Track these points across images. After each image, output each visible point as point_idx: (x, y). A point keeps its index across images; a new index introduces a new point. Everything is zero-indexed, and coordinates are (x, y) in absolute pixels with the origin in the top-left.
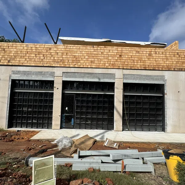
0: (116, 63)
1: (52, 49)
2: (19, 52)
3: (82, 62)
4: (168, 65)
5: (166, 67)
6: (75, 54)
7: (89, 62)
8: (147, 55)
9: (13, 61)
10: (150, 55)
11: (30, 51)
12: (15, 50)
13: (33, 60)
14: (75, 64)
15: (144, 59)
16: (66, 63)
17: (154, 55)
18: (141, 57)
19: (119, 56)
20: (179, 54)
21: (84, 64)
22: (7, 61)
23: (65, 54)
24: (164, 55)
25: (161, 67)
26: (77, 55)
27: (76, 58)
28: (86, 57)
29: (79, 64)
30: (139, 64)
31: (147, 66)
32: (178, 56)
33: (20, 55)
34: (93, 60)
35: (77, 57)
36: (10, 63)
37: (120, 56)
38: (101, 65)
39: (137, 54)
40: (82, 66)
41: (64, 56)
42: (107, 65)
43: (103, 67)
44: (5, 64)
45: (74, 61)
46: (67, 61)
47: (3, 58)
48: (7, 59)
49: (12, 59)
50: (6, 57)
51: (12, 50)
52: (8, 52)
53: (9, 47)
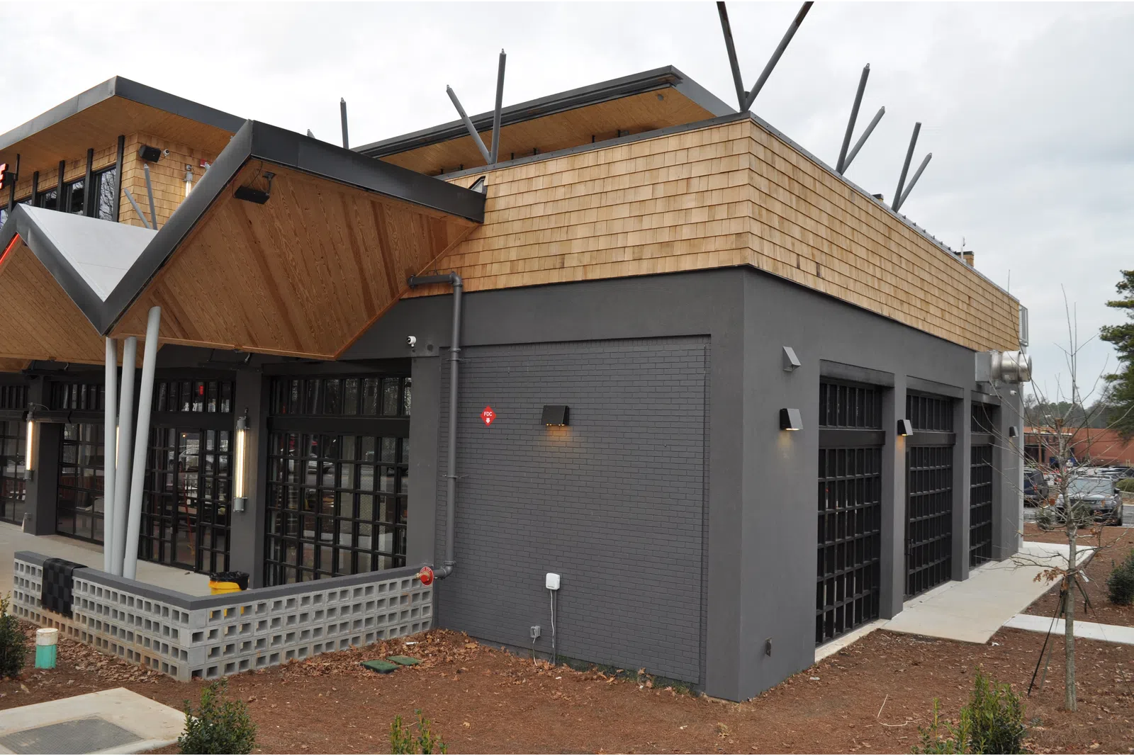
0: (966, 325)
3: (931, 309)
6: (923, 275)
7: (938, 313)
9: (827, 274)
10: (993, 305)
12: (828, 208)
13: (864, 278)
14: (925, 320)
15: (988, 319)
16: (913, 312)
18: (985, 311)
20: (1011, 311)
21: (935, 321)
22: (813, 269)
27: (925, 293)
28: (936, 292)
29: (929, 318)
31: (991, 344)
33: (840, 241)
34: (943, 307)
35: (926, 287)
36: (821, 281)
37: (969, 299)
39: (983, 300)
40: (932, 330)
41: (909, 278)
42: (957, 331)
43: (954, 339)
44: (811, 283)
45: (923, 306)
46: (913, 301)
47: (805, 248)
48: (813, 257)
49: (824, 258)
50: (811, 240)
51: (821, 204)
52: (814, 213)
53: (815, 186)
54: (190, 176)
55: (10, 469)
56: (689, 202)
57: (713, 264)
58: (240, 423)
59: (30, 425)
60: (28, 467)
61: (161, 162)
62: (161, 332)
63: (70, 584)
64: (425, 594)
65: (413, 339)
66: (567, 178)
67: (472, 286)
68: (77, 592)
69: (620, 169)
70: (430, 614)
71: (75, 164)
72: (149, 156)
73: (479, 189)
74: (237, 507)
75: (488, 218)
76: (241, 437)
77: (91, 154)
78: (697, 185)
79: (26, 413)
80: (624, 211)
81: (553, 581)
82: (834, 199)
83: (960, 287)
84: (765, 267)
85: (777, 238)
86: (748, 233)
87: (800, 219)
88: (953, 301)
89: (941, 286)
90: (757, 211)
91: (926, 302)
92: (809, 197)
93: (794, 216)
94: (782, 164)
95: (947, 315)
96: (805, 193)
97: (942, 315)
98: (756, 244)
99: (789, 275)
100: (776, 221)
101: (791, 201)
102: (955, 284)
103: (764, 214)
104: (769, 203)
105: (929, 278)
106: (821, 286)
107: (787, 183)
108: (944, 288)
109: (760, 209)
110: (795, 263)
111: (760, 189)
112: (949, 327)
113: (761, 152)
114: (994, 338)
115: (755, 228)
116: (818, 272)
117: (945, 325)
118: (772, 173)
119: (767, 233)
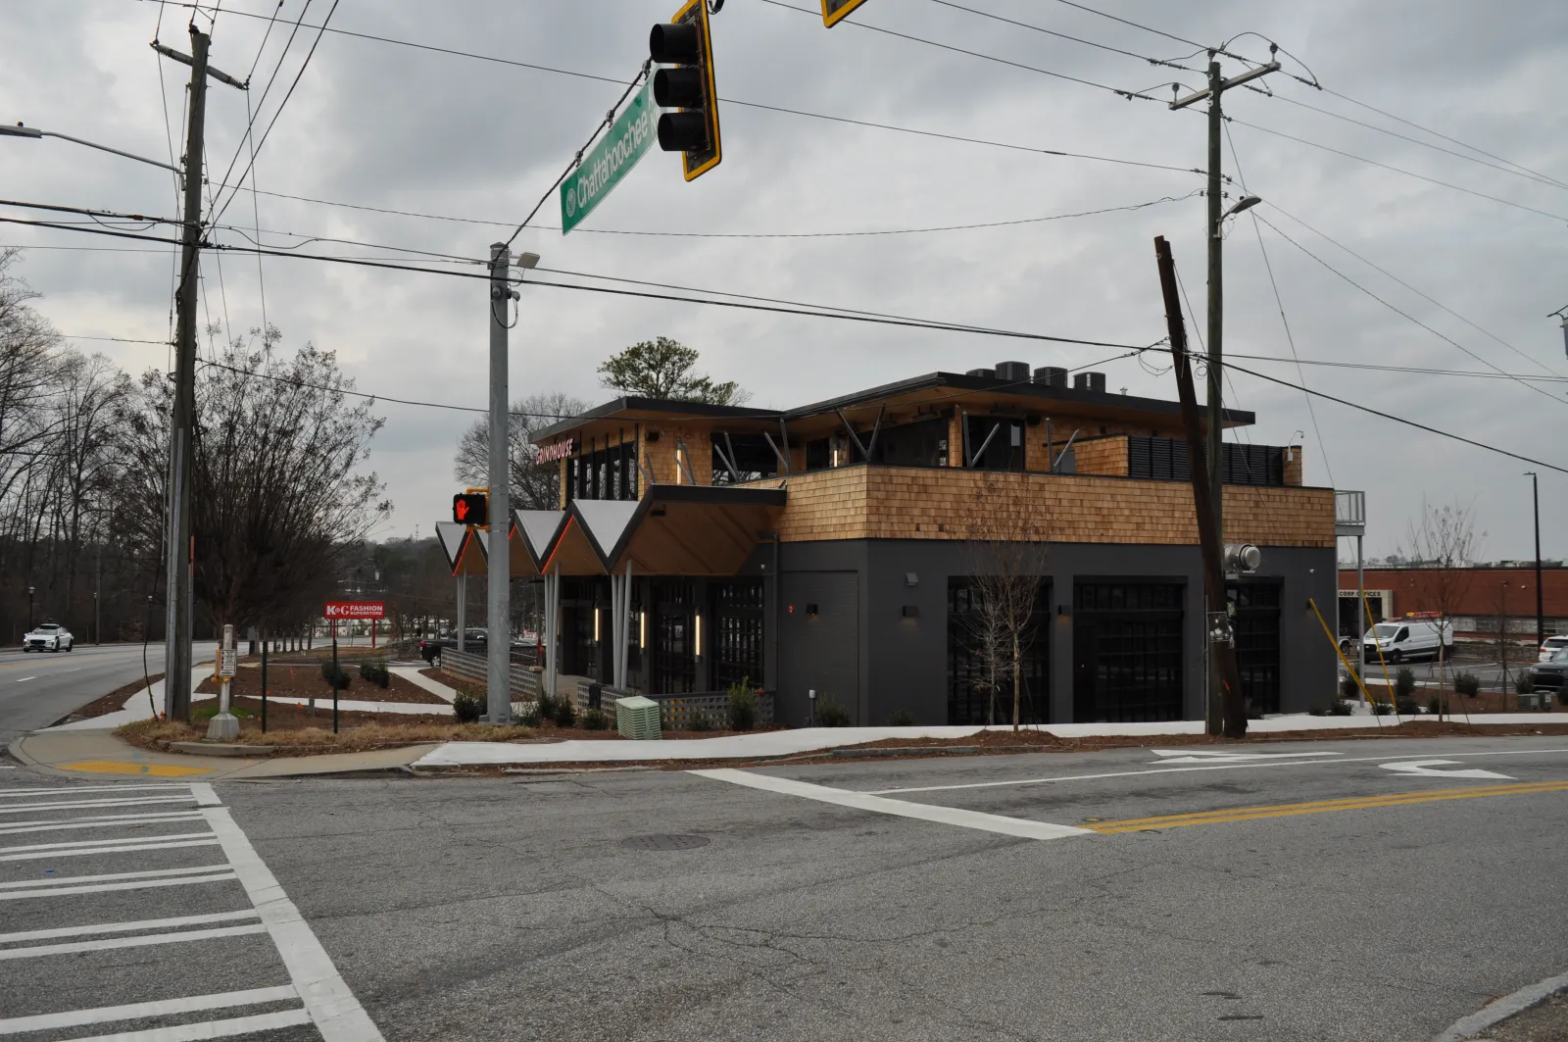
0: (1190, 528)
1: (1047, 487)
2: (966, 499)
3: (1115, 526)
4: (1290, 532)
5: (1287, 538)
6: (1099, 504)
7: (1131, 526)
8: (1252, 504)
9: (952, 528)
10: (1257, 503)
12: (954, 490)
13: (1002, 523)
14: (1102, 535)
15: (1244, 517)
16: (1081, 532)
17: (1264, 505)
18: (1238, 510)
20: (1312, 501)
22: (935, 528)
23: (1078, 503)
24: (1283, 506)
25: (1278, 537)
26: (1105, 505)
27: (1104, 516)
28: (1126, 512)
29: (1111, 533)
30: (1236, 530)
31: (1256, 536)
32: (1309, 507)
33: (969, 506)
34: (1140, 521)
35: (1105, 512)
36: (945, 533)
38: (1158, 534)
40: (1117, 540)
41: (1076, 510)
42: (1171, 534)
43: (1163, 541)
44: (932, 536)
45: (1100, 526)
46: (1082, 525)
47: (925, 518)
48: (935, 522)
49: (948, 520)
50: (933, 513)
51: (945, 490)
52: (936, 497)
53: (937, 482)
54: (679, 445)
55: (589, 642)
56: (850, 505)
57: (856, 537)
58: (697, 611)
59: (597, 611)
60: (597, 639)
61: (660, 439)
62: (633, 570)
63: (599, 694)
64: (769, 704)
65: (763, 566)
66: (813, 486)
67: (784, 539)
68: (603, 698)
69: (829, 484)
70: (772, 715)
71: (614, 438)
72: (652, 438)
73: (783, 488)
74: (696, 661)
75: (788, 503)
76: (698, 618)
77: (622, 432)
78: (853, 496)
79: (593, 605)
80: (830, 506)
81: (812, 693)
82: (961, 483)
83: (1176, 501)
84: (882, 536)
85: (895, 519)
86: (868, 522)
87: (921, 504)
88: (1161, 514)
89: (1137, 507)
90: (874, 510)
91: (1105, 522)
92: (930, 490)
93: (912, 504)
94: (900, 480)
95: (1147, 527)
96: (925, 488)
97: (1139, 526)
98: (874, 527)
99: (908, 537)
100: (894, 511)
101: (910, 496)
102: (1166, 500)
103: (882, 509)
104: (887, 503)
105: (1111, 505)
106: (945, 536)
107: (905, 488)
108: (1142, 507)
109: (878, 508)
110: (914, 529)
111: (877, 498)
112: (1151, 534)
113: (879, 480)
114: (1260, 531)
115: (874, 518)
116: (941, 529)
117: (1145, 534)
118: (890, 488)
119: (884, 518)
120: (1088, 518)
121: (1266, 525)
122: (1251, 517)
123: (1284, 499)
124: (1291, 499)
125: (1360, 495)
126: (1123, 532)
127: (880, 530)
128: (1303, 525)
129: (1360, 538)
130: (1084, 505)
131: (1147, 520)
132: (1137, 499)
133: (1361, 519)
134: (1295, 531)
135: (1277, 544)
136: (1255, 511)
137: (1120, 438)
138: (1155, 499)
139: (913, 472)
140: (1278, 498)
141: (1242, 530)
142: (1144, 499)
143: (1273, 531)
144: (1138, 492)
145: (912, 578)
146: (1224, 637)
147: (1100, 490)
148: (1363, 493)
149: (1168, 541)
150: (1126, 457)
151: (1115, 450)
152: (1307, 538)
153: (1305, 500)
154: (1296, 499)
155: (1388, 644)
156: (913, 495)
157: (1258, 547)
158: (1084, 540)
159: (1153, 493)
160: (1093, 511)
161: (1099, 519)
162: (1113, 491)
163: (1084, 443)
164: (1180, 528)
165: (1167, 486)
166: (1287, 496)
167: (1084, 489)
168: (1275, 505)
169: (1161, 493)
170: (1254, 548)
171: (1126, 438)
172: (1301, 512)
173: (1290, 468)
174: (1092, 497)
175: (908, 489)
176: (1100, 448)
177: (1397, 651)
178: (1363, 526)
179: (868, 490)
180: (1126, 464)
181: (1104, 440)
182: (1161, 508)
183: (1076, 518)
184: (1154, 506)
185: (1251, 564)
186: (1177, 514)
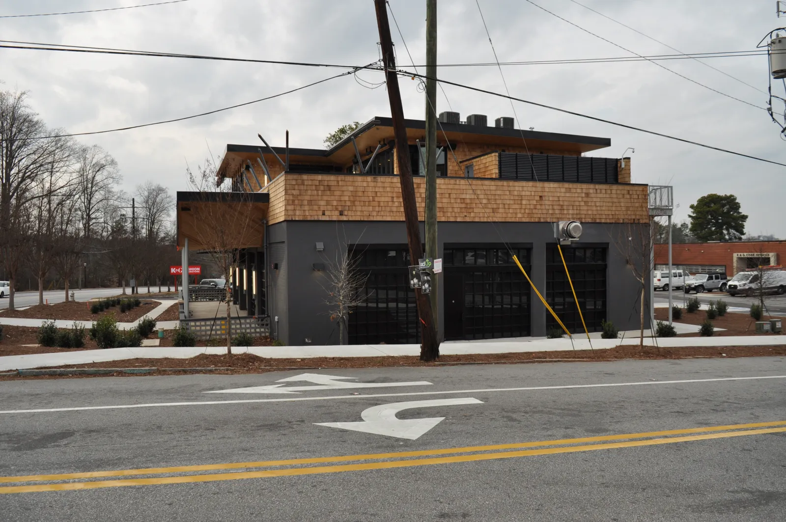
0: (534, 211)
2: (360, 194)
3: (476, 210)
4: (613, 213)
5: (611, 217)
6: (463, 196)
7: (487, 210)
8: (583, 195)
9: (350, 213)
10: (587, 195)
11: (381, 190)
12: (351, 189)
13: (388, 209)
14: (466, 216)
15: (577, 203)
16: (449, 214)
17: (593, 195)
18: (572, 199)
19: (538, 198)
20: (631, 193)
21: (481, 215)
22: (337, 213)
23: (447, 196)
24: (608, 196)
25: (604, 217)
26: (468, 196)
28: (485, 201)
29: (472, 215)
30: (571, 212)
31: (583, 216)
32: (628, 196)
33: (363, 199)
34: (495, 206)
35: (468, 201)
36: (344, 216)
37: (541, 197)
38: (509, 215)
39: (568, 195)
40: (477, 220)
41: (445, 200)
42: (519, 215)
43: (513, 220)
44: (335, 218)
45: (463, 210)
46: (450, 210)
47: (329, 207)
48: (337, 209)
49: (347, 208)
50: (335, 203)
51: (345, 188)
52: (337, 193)
53: (338, 183)
56: (281, 200)
57: (283, 219)
59: (237, 269)
66: (274, 189)
69: (277, 187)
72: (247, 169)
73: (266, 192)
74: (254, 296)
75: (269, 201)
78: (282, 194)
80: (278, 202)
81: (276, 318)
82: (356, 184)
83: (523, 193)
84: (297, 219)
85: (306, 208)
86: (286, 210)
87: (325, 198)
88: (512, 202)
89: (493, 198)
90: (291, 202)
91: (468, 208)
92: (333, 188)
93: (320, 198)
94: (310, 182)
95: (501, 210)
96: (329, 187)
97: (494, 211)
98: (291, 213)
99: (316, 219)
100: (306, 203)
101: (318, 193)
102: (516, 193)
103: (296, 202)
104: (300, 198)
105: (473, 196)
106: (344, 218)
107: (314, 188)
108: (497, 197)
109: (293, 201)
110: (321, 214)
111: (293, 195)
112: (504, 215)
113: (294, 182)
114: (590, 212)
115: (290, 208)
116: (341, 214)
117: (499, 215)
118: (302, 187)
119: (298, 208)
120: (456, 205)
121: (594, 208)
122: (582, 204)
123: (609, 192)
124: (614, 192)
125: (670, 188)
126: (480, 214)
127: (295, 215)
128: (624, 209)
129: (670, 217)
130: (451, 197)
131: (501, 206)
132: (493, 192)
133: (670, 204)
134: (617, 213)
135: (603, 221)
136: (585, 199)
137: (493, 154)
138: (508, 193)
139: (320, 177)
140: (604, 191)
141: (575, 212)
142: (498, 192)
143: (600, 212)
144: (493, 188)
145: (320, 246)
146: (419, 285)
147: (462, 187)
148: (671, 187)
149: (517, 220)
150: (497, 167)
151: (490, 163)
152: (626, 217)
153: (626, 192)
154: (618, 192)
155: (745, 285)
156: (320, 193)
157: (581, 223)
158: (452, 219)
159: (506, 188)
160: (459, 201)
161: (463, 206)
162: (474, 187)
163: (477, 159)
164: (527, 211)
165: (517, 184)
166: (611, 190)
167: (450, 187)
168: (601, 196)
169: (512, 189)
170: (578, 224)
171: (497, 154)
172: (622, 200)
173: (623, 172)
174: (459, 192)
175: (316, 188)
176: (484, 161)
177: (750, 288)
178: (672, 209)
179: (286, 189)
180: (497, 171)
181: (486, 156)
182: (512, 198)
183: (445, 205)
184: (506, 197)
185: (574, 234)
186: (524, 202)
